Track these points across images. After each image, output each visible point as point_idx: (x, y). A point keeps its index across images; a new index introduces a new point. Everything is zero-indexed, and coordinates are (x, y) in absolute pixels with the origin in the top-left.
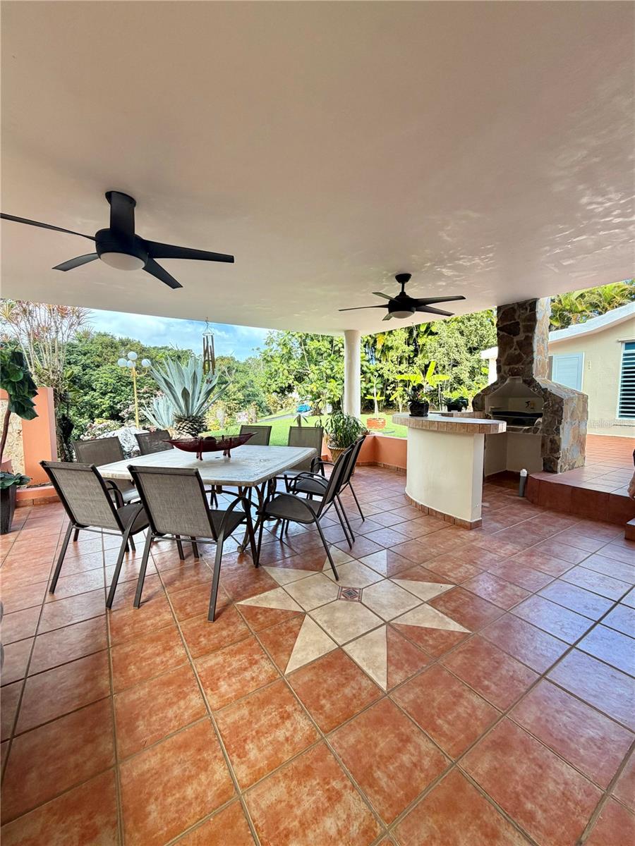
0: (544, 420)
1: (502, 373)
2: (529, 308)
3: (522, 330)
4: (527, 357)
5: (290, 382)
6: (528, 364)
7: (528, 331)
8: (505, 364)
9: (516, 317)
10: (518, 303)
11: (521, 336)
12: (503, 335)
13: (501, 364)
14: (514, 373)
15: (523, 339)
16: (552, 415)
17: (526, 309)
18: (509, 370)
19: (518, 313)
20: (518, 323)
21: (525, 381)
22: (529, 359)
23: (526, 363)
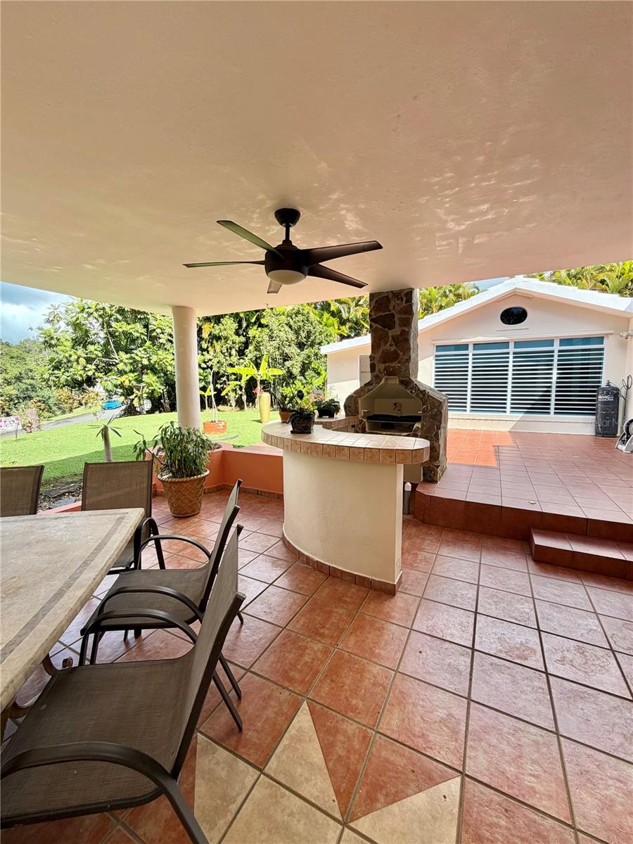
0: (423, 425)
1: (377, 372)
2: (405, 299)
3: (397, 323)
4: (404, 354)
5: (90, 373)
6: (405, 362)
7: (405, 326)
8: (379, 362)
9: (391, 308)
10: (392, 292)
11: (397, 331)
12: (377, 328)
13: (376, 362)
14: (390, 373)
15: (399, 333)
16: (431, 420)
17: (402, 299)
18: (385, 369)
19: (393, 303)
20: (393, 316)
21: (402, 382)
22: (406, 357)
23: (403, 361)
